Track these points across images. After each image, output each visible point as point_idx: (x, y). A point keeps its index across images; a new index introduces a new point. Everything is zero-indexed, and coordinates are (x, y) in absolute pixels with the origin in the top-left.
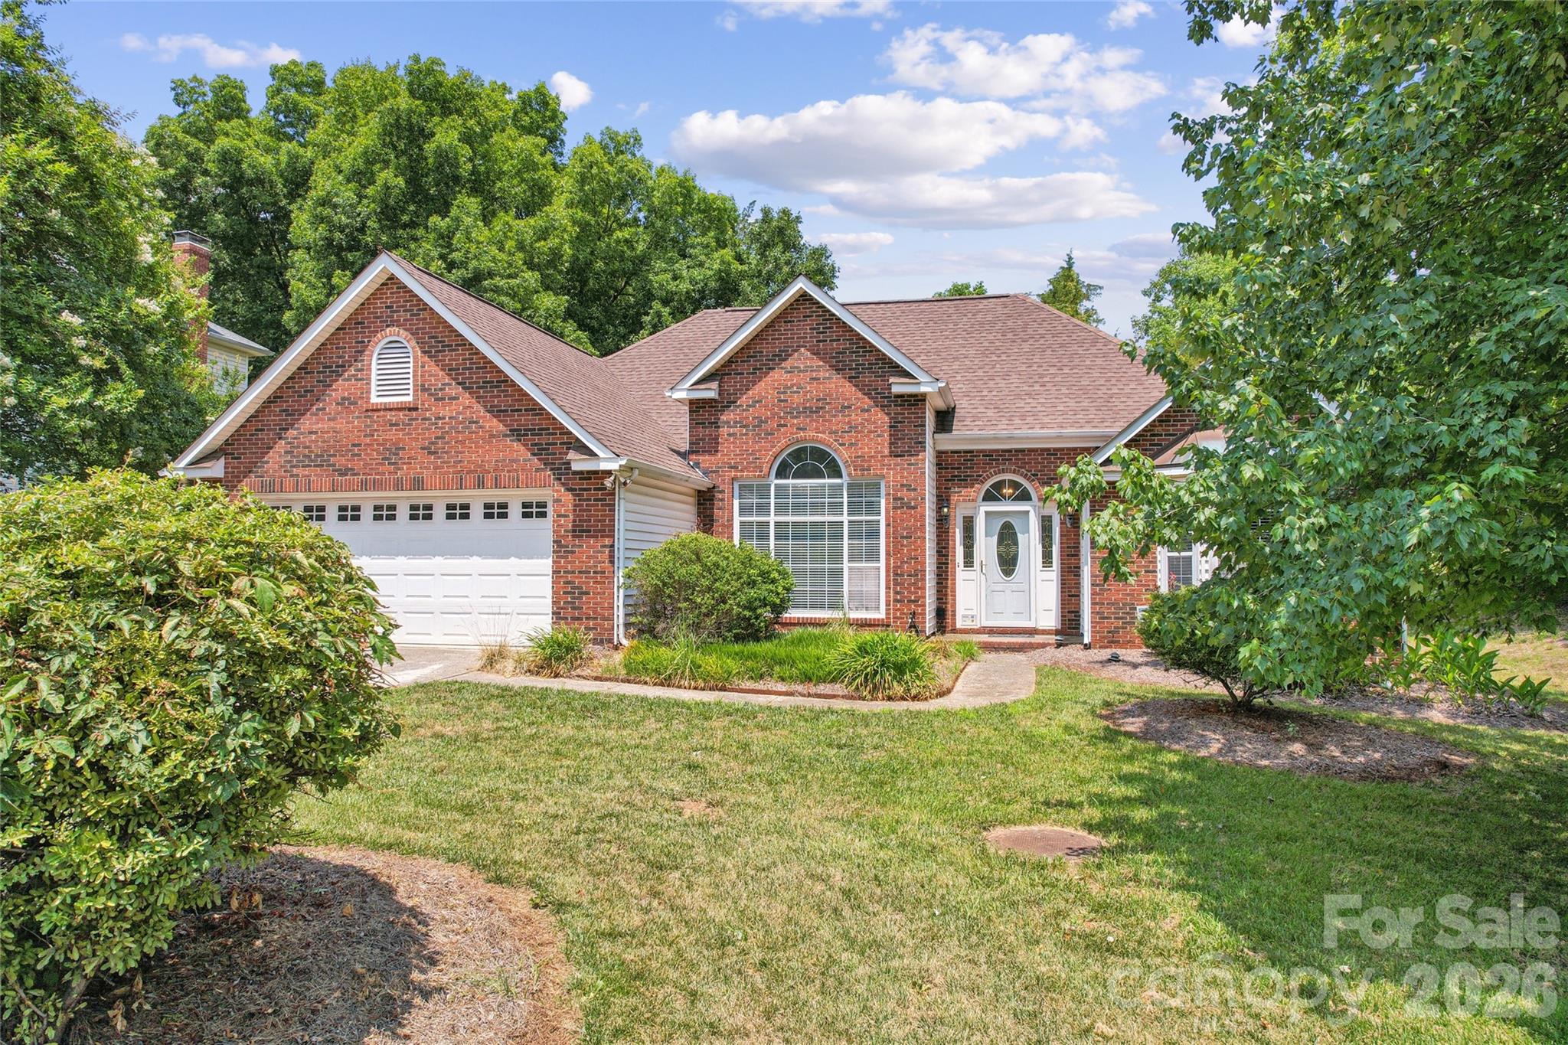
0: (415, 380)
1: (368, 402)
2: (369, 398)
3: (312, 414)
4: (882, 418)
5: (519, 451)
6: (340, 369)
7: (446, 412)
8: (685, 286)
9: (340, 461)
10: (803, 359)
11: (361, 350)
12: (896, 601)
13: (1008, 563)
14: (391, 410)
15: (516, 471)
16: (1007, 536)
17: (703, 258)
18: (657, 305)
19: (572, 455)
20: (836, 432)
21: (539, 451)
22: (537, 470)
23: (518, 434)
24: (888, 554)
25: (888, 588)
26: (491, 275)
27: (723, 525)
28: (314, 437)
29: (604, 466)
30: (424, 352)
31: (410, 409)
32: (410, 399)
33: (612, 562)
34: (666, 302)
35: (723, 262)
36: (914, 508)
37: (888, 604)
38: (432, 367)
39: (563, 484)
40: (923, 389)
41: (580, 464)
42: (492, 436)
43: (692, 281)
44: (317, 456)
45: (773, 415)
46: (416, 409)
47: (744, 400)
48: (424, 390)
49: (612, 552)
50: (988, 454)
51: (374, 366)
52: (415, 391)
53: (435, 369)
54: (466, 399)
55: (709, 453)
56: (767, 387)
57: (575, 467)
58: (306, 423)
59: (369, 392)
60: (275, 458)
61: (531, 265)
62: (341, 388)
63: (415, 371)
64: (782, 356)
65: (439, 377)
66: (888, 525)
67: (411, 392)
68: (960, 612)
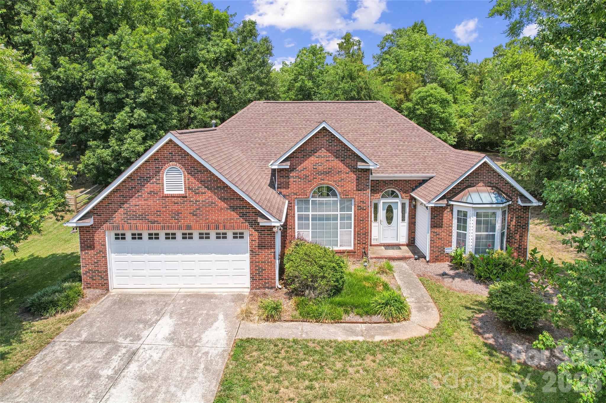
0: (185, 185)
1: (163, 193)
2: (163, 192)
3: (136, 198)
4: (353, 176)
5: (234, 215)
6: (148, 179)
7: (201, 198)
8: (212, 56)
9: (152, 218)
10: (323, 152)
11: (158, 171)
12: (358, 243)
13: (389, 219)
14: (174, 197)
15: (233, 223)
16: (389, 210)
17: (218, 41)
18: (201, 65)
19: (259, 220)
20: (336, 181)
21: (242, 215)
22: (242, 223)
23: (233, 208)
24: (355, 227)
26: (140, 63)
27: (291, 216)
28: (137, 207)
29: (273, 224)
30: (188, 173)
31: (183, 197)
32: (183, 192)
33: (275, 258)
34: (204, 62)
35: (228, 45)
36: (365, 210)
37: (354, 245)
38: (192, 179)
39: (254, 228)
40: (371, 167)
41: (262, 222)
42: (222, 209)
43: (215, 53)
44: (139, 215)
45: (311, 174)
46: (186, 197)
47: (299, 168)
48: (189, 189)
49: (275, 254)
50: (384, 181)
51: (165, 178)
52: (185, 190)
53: (194, 181)
54: (209, 194)
55: (286, 188)
56: (310, 163)
57: (261, 224)
58: (133, 201)
59: (163, 189)
60: (119, 216)
61: (156, 57)
62: (149, 187)
63: (185, 181)
64: (314, 151)
65: (196, 184)
66: (355, 216)
67: (183, 189)
68: (373, 238)
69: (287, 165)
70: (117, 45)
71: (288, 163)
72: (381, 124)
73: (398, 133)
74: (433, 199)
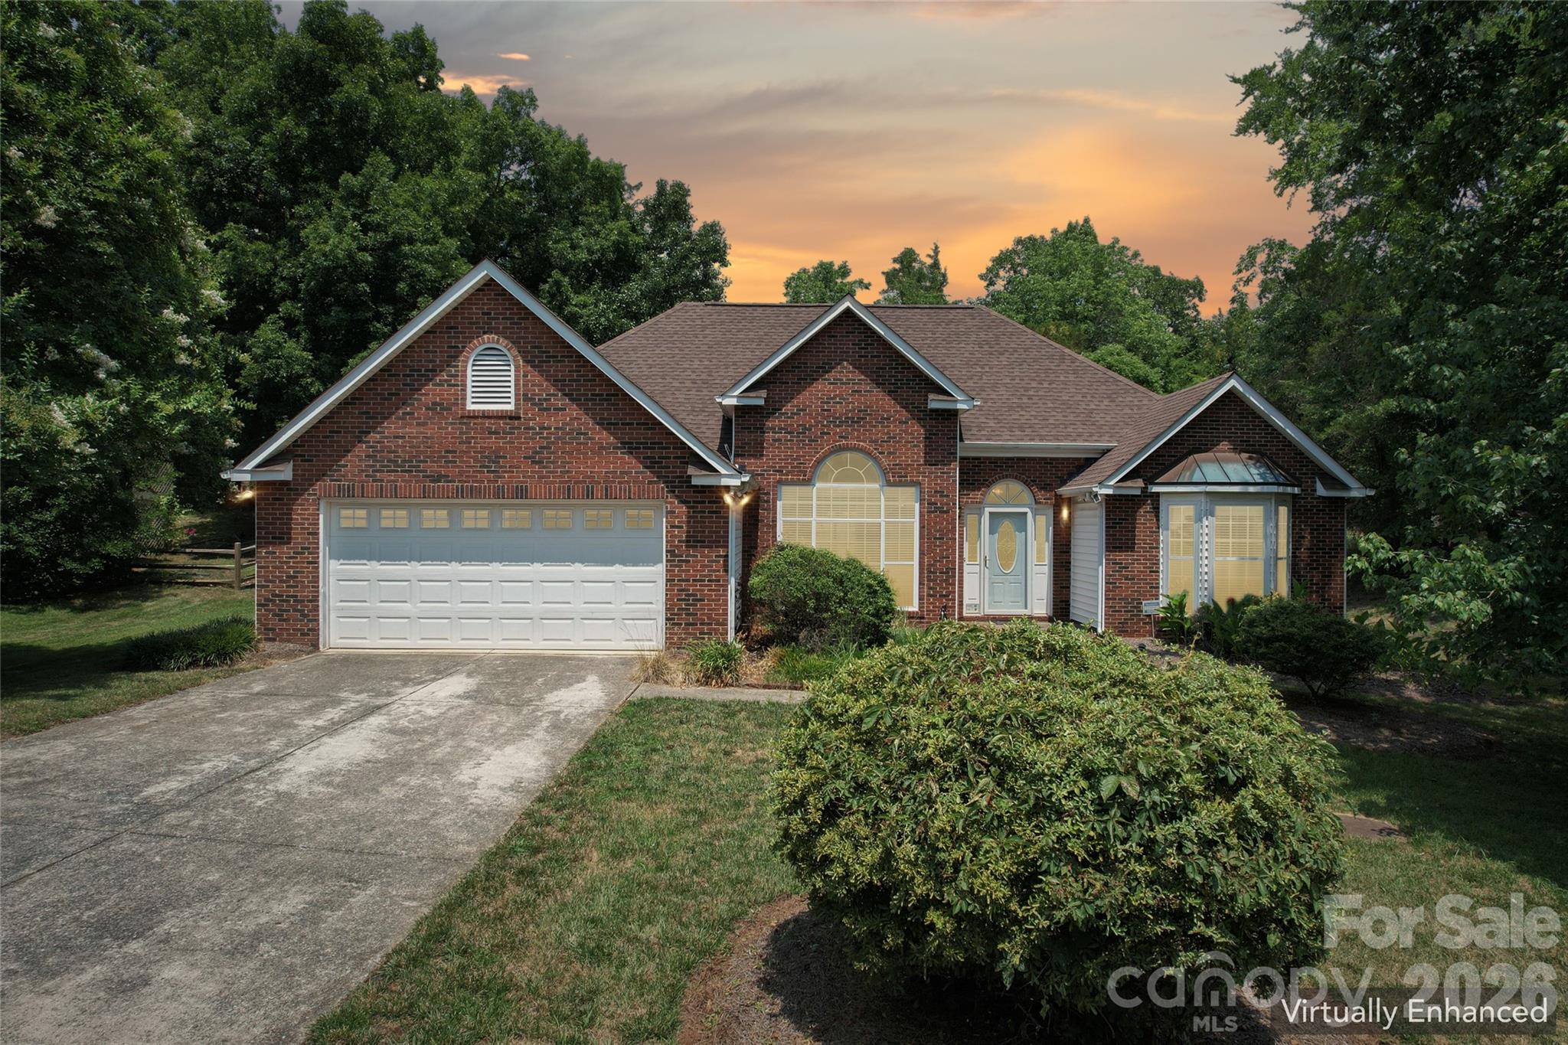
0: (517, 389)
1: (464, 409)
2: (464, 405)
3: (398, 418)
4: (918, 430)
5: (631, 463)
6: (430, 374)
7: (552, 422)
9: (432, 468)
10: (845, 372)
11: (454, 354)
12: (929, 595)
13: (1007, 557)
14: (489, 417)
15: (628, 482)
16: (1007, 534)
19: (691, 470)
20: (876, 441)
21: (651, 464)
22: (650, 483)
23: (630, 447)
24: (922, 553)
25: (921, 583)
26: (411, 240)
27: (768, 525)
28: (400, 441)
29: (725, 482)
30: (526, 361)
31: (511, 418)
32: (511, 407)
33: (726, 571)
36: (947, 512)
37: (921, 598)
38: (535, 377)
39: (677, 497)
40: (960, 406)
41: (699, 479)
42: (602, 448)
44: (404, 461)
45: (817, 422)
46: (519, 418)
47: (788, 408)
48: (526, 399)
49: (726, 562)
50: (994, 461)
51: (469, 372)
52: (517, 400)
53: (537, 379)
54: (574, 411)
55: (755, 456)
56: (813, 396)
57: (695, 481)
58: (390, 427)
59: (464, 399)
60: (355, 461)
61: (448, 232)
62: (431, 392)
63: (517, 380)
64: (826, 368)
65: (542, 387)
66: (922, 527)
67: (512, 400)
68: (966, 601)
69: (758, 400)
70: (360, 199)
71: (763, 393)
72: (986, 348)
73: (1025, 366)
74: (1110, 477)
